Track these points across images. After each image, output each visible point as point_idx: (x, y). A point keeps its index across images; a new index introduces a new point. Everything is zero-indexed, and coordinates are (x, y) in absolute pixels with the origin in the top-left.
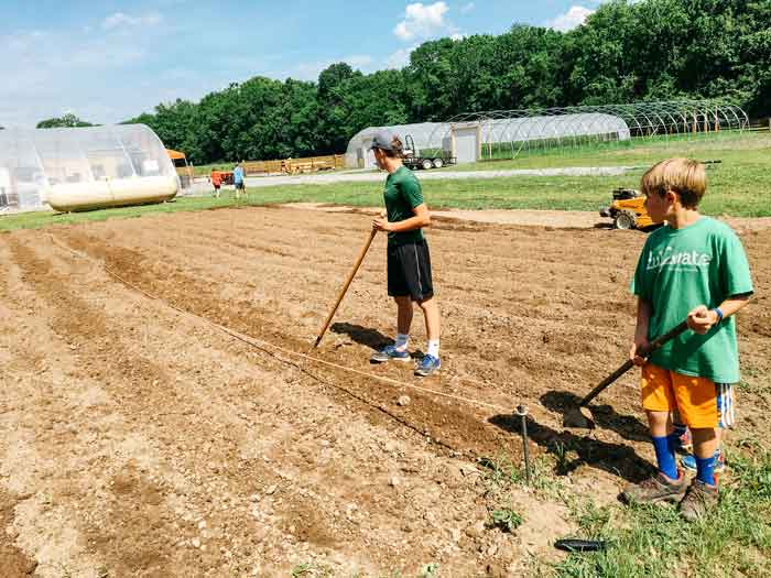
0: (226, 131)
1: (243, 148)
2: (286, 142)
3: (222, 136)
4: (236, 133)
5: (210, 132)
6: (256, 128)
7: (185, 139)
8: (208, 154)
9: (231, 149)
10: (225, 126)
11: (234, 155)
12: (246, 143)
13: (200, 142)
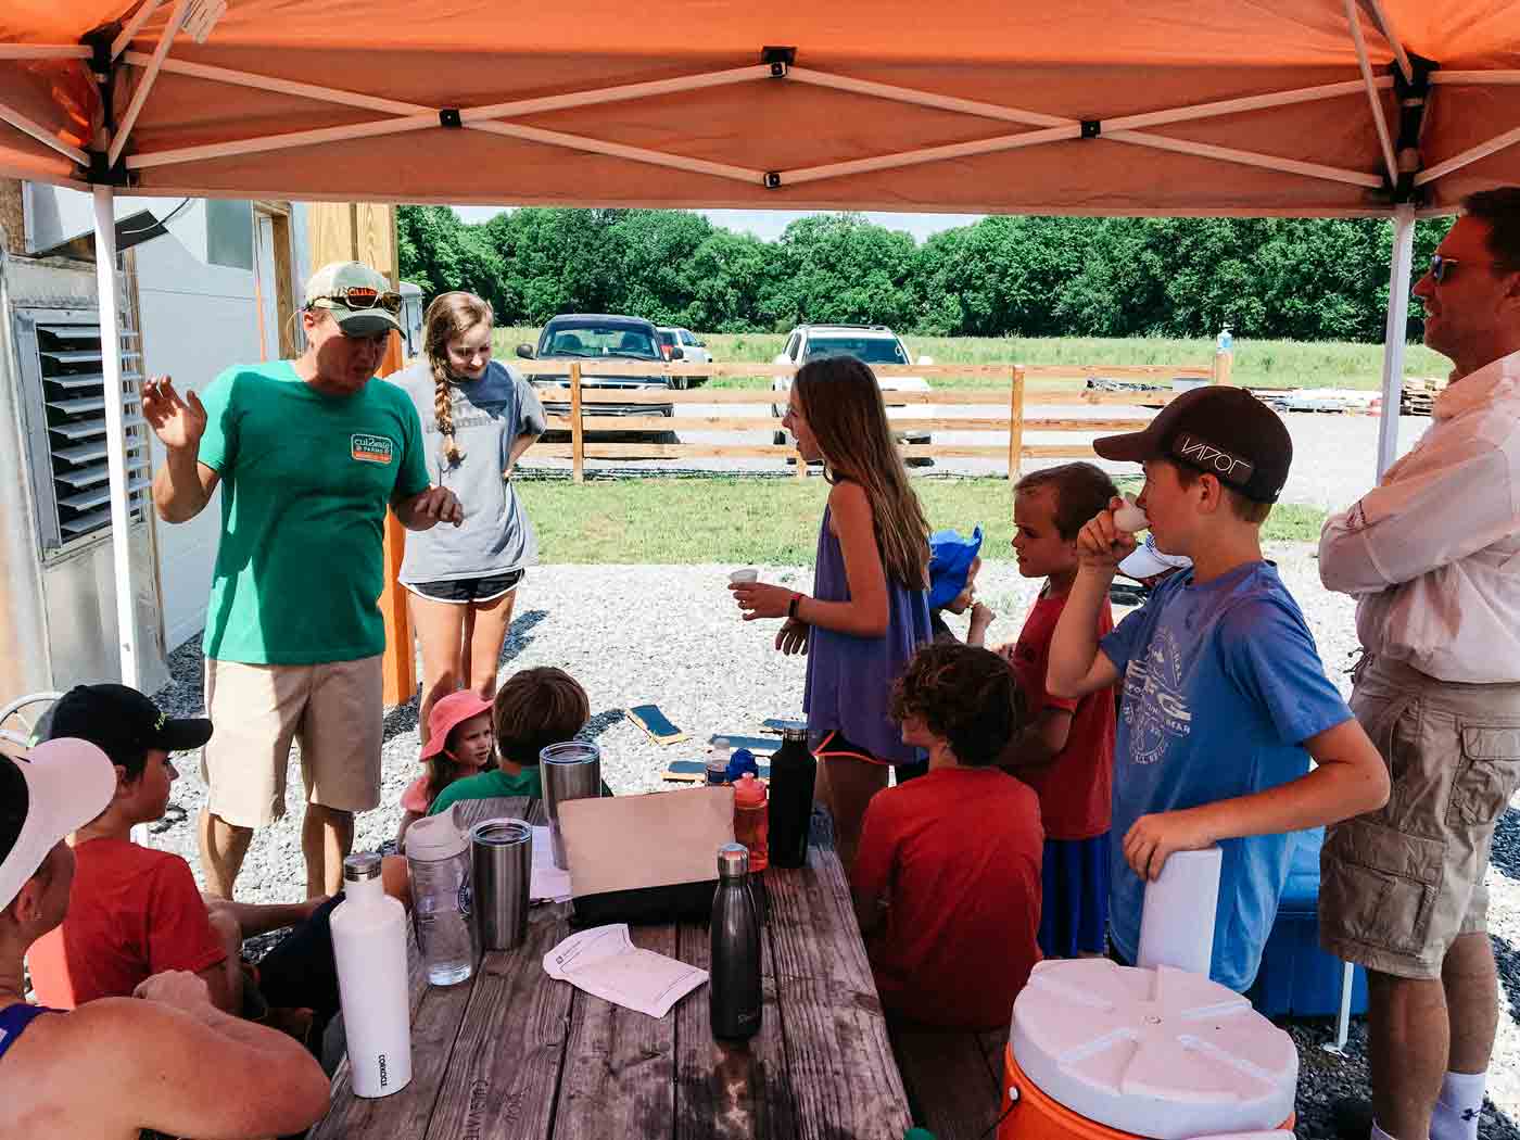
0: (1186, 258)
1: (1222, 300)
2: (1349, 292)
3: (1172, 269)
4: (1215, 260)
5: (1148, 256)
6: (1268, 254)
7: (1080, 271)
8: (1128, 310)
9: (1190, 300)
10: (1188, 242)
11: (1196, 316)
12: (1234, 288)
13: (1115, 278)
